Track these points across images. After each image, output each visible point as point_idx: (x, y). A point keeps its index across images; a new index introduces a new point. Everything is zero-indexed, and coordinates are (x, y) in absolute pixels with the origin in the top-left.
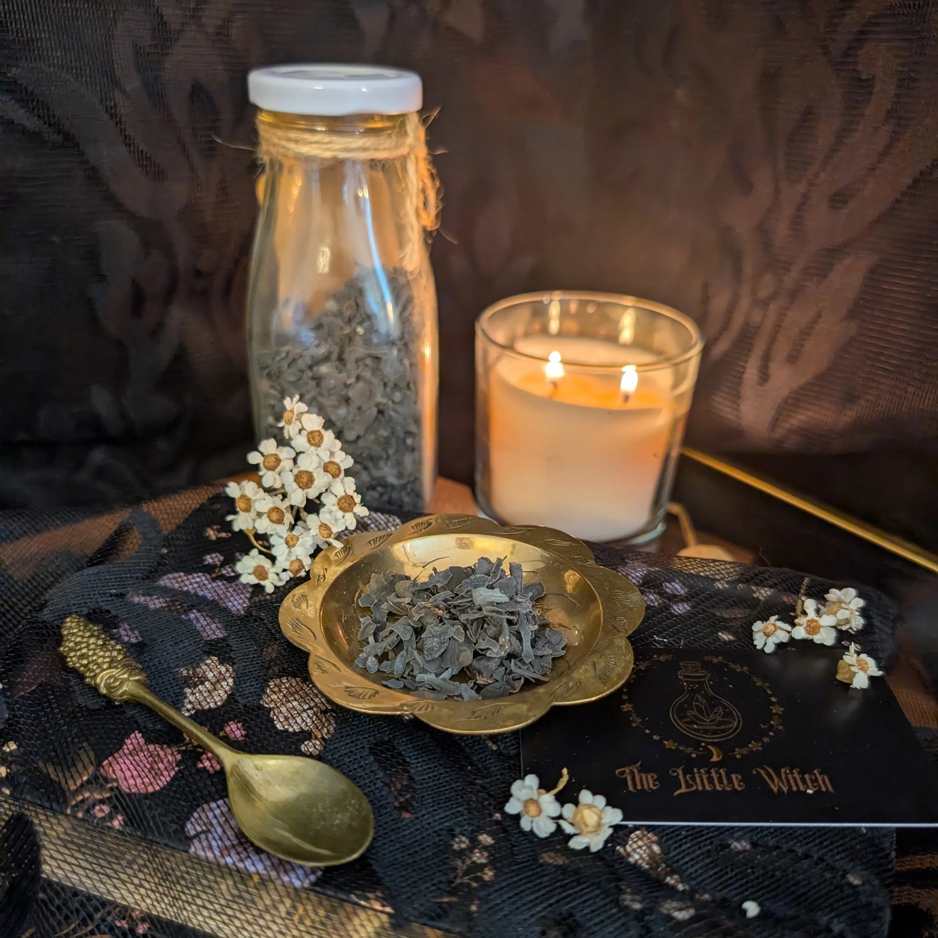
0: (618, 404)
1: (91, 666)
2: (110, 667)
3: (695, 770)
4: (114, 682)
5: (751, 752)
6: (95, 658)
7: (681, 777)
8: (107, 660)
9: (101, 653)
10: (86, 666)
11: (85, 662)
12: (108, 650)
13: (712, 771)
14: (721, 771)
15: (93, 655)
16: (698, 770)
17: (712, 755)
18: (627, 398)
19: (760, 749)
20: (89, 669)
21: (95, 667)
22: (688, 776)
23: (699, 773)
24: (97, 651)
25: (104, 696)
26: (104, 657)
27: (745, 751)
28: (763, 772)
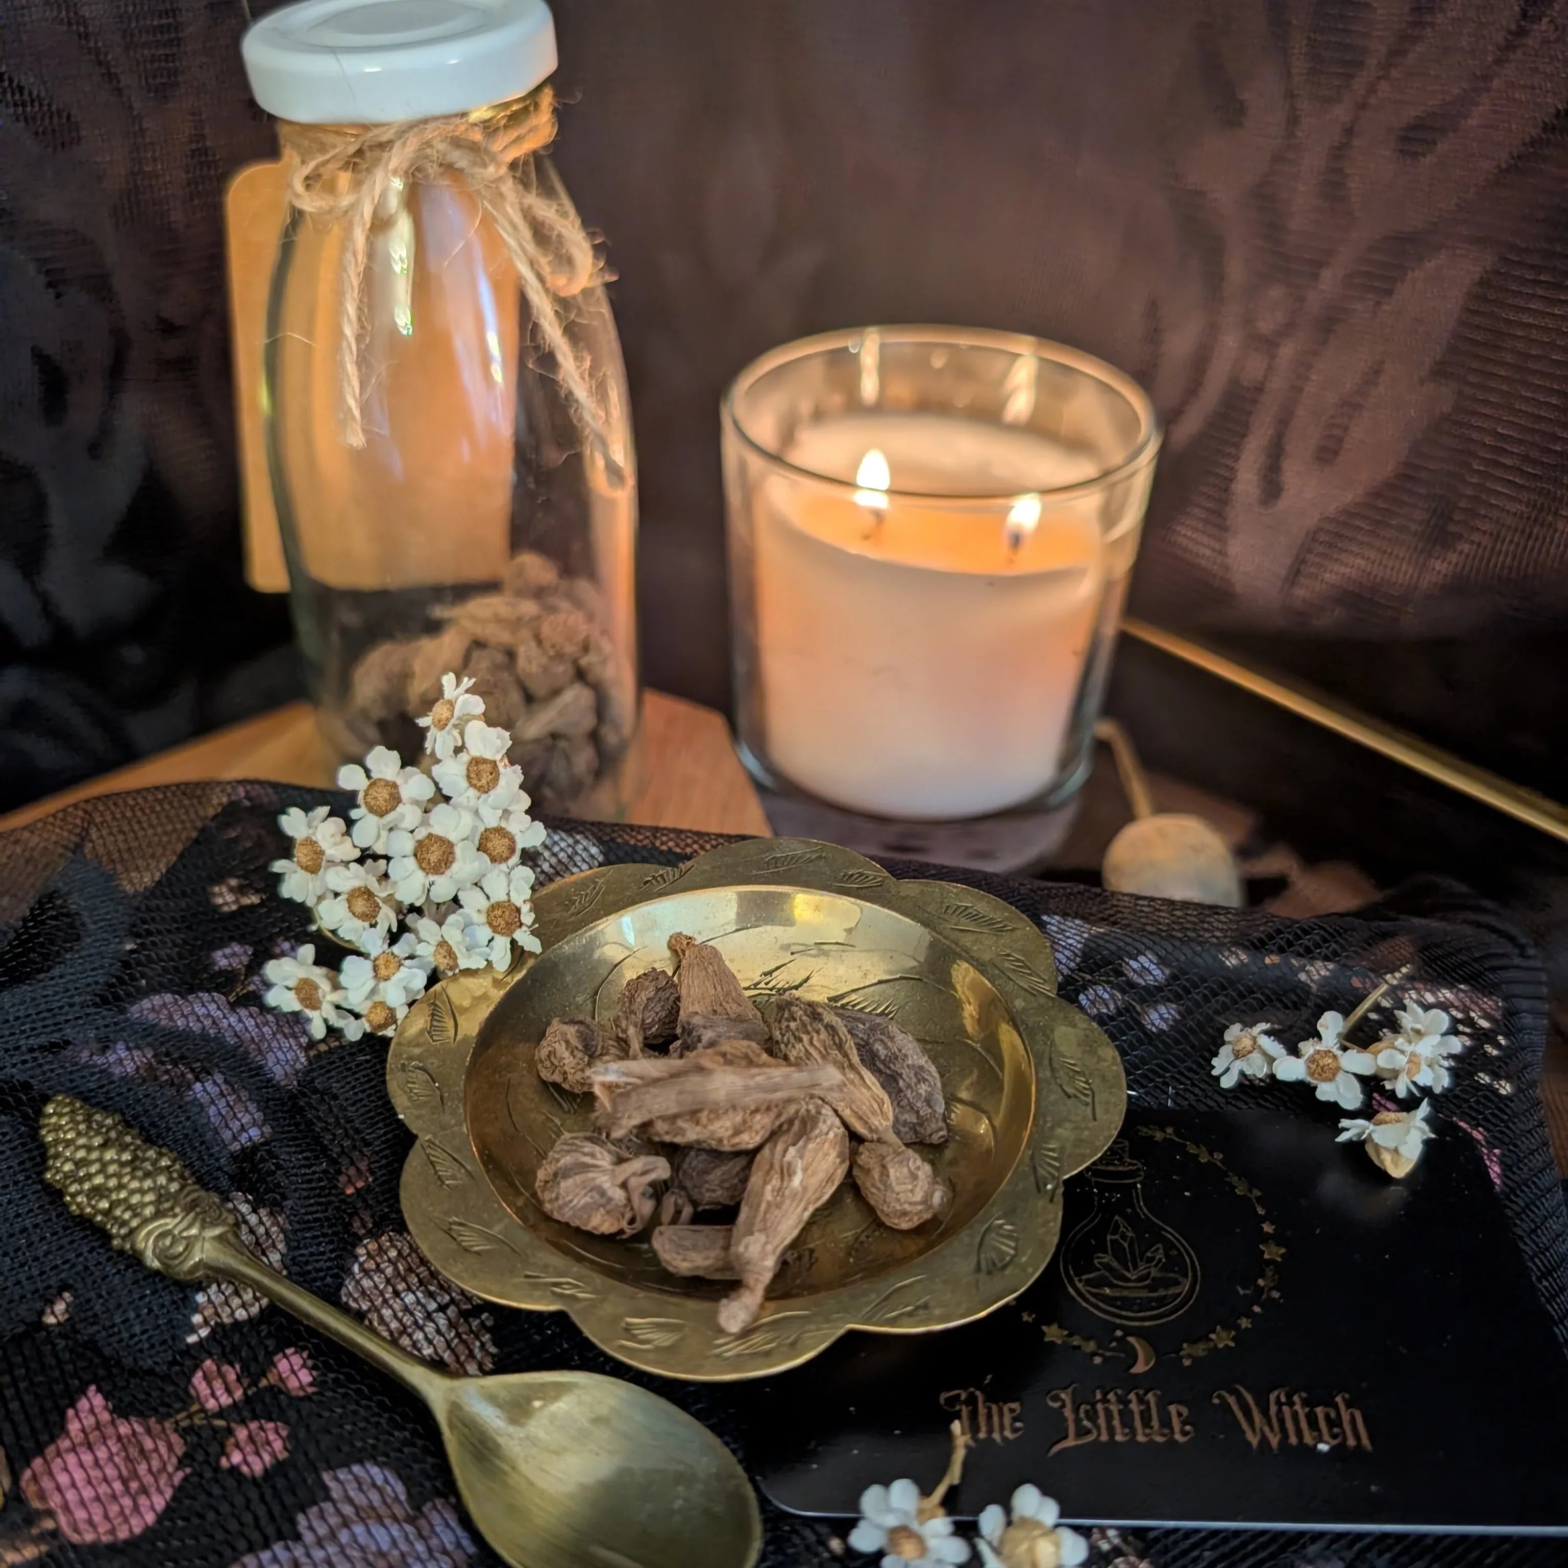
3: (1098, 1395)
4: (172, 1245)
5: (1213, 1351)
7: (1068, 1411)
13: (1132, 1396)
14: (1150, 1396)
16: (1105, 1394)
17: (1133, 1363)
19: (1234, 1343)
22: (1083, 1408)
23: (1105, 1401)
27: (1201, 1350)
28: (1231, 1400)
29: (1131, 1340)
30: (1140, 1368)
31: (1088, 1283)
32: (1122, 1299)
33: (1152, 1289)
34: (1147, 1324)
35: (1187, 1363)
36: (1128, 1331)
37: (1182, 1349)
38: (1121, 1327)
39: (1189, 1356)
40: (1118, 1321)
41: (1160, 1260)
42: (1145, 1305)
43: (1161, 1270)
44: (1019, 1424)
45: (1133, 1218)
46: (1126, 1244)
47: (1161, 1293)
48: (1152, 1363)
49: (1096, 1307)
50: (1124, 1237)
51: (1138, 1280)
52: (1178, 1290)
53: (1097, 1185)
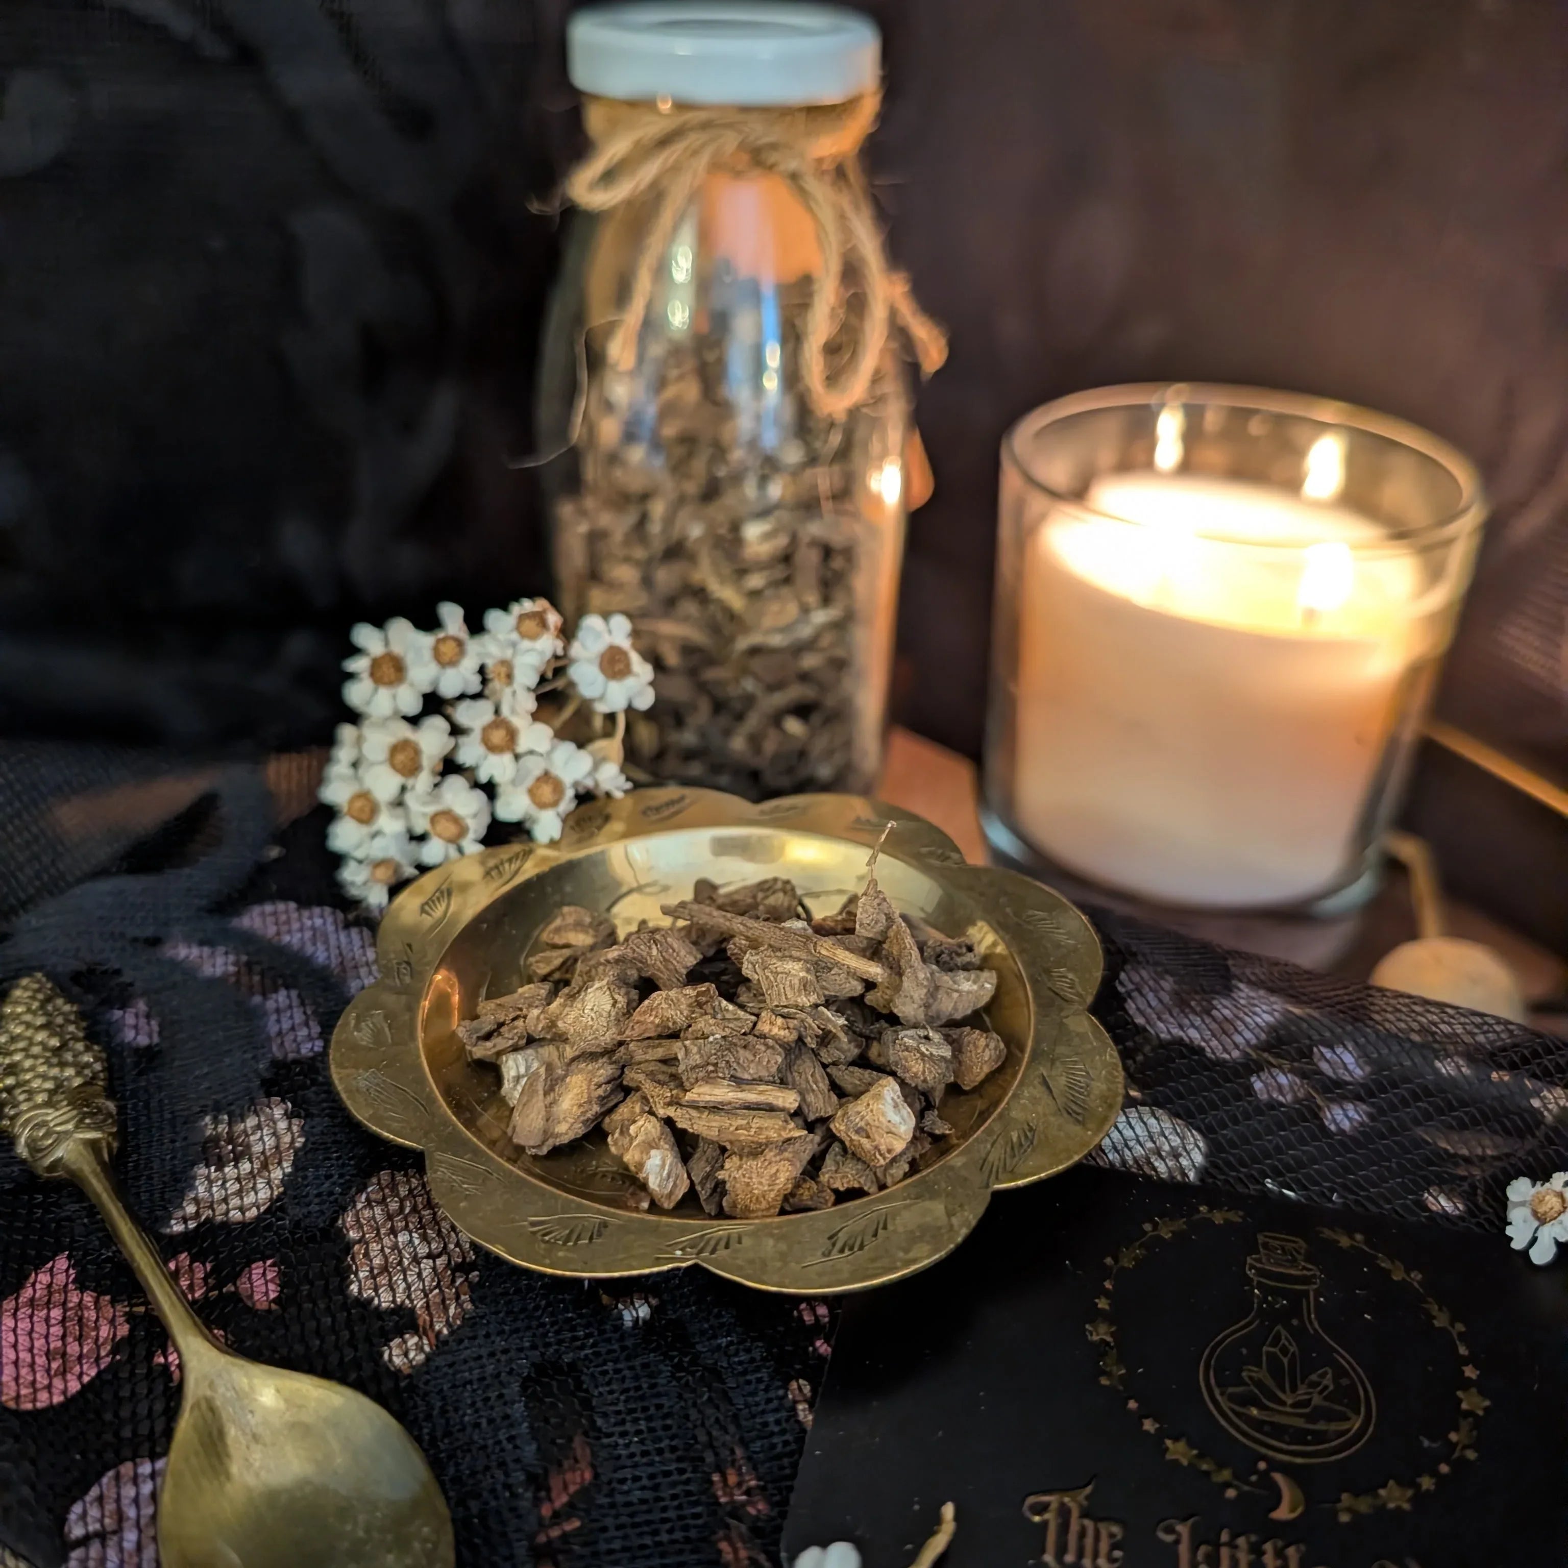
1: (17, 1093)
2: (48, 1104)
3: (1225, 1537)
4: (44, 1137)
5: (1381, 1510)
6: (29, 1076)
7: (1184, 1549)
8: (49, 1085)
9: (44, 1069)
10: (10, 1092)
12: (62, 1063)
13: (1268, 1547)
14: (1291, 1551)
16: (1234, 1536)
17: (1276, 1505)
19: (1406, 1506)
20: (13, 1099)
21: (22, 1097)
22: (1203, 1549)
23: (1232, 1545)
25: (24, 1162)
26: (45, 1077)
27: (1364, 1505)
29: (1278, 1477)
30: (1283, 1513)
31: (1232, 1398)
32: (1271, 1424)
33: (1310, 1418)
34: (1299, 1460)
35: (1344, 1518)
36: (1274, 1466)
37: (1339, 1500)
38: (1264, 1458)
39: (1349, 1510)
40: (1264, 1451)
41: (1326, 1387)
42: (1300, 1437)
43: (1326, 1399)
44: (1118, 1554)
45: (1299, 1334)
46: (1285, 1361)
47: (1321, 1426)
48: (1300, 1510)
49: (1237, 1428)
50: (1284, 1351)
51: (1295, 1405)
52: (1345, 1426)
53: (1260, 1286)
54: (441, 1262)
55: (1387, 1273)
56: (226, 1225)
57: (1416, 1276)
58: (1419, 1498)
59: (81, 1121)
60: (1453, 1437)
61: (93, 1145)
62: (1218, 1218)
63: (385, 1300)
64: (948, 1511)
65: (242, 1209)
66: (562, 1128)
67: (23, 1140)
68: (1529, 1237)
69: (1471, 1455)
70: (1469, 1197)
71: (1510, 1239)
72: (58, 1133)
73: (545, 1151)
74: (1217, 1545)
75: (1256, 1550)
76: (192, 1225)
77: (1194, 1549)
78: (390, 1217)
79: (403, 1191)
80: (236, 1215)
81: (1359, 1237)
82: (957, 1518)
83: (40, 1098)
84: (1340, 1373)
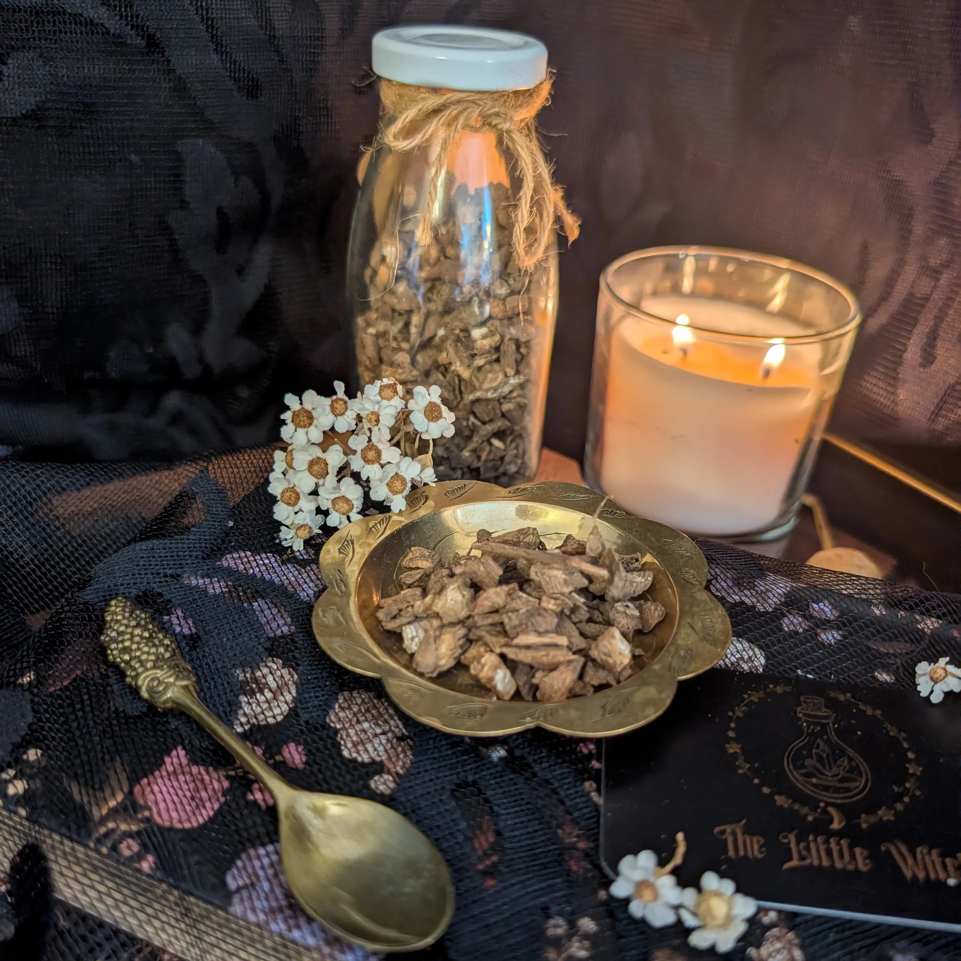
0: (757, 380)
1: (133, 663)
2: (154, 667)
3: (811, 837)
4: (158, 685)
5: (880, 821)
6: (138, 653)
7: (793, 845)
8: (152, 657)
9: (146, 649)
10: (127, 663)
11: (127, 657)
12: (155, 645)
13: (832, 840)
14: (842, 842)
15: (136, 650)
16: (816, 837)
17: (832, 822)
18: (767, 373)
19: (892, 818)
20: (131, 666)
21: (137, 665)
22: (802, 844)
23: (815, 841)
24: (141, 646)
25: (146, 701)
26: (148, 653)
27: (873, 819)
28: (893, 850)
29: (831, 809)
30: (836, 826)
31: (803, 775)
32: (823, 785)
33: (840, 782)
34: (838, 801)
35: (864, 826)
36: (828, 804)
37: (861, 818)
38: (822, 801)
39: (866, 822)
40: (822, 798)
41: (845, 767)
42: (837, 790)
43: (846, 772)
44: (764, 849)
45: (828, 742)
46: (825, 755)
47: (846, 785)
48: (843, 824)
49: (807, 788)
50: (823, 751)
51: (833, 776)
52: (857, 784)
53: (806, 721)
54: (390, 735)
55: (864, 712)
56: (268, 726)
57: (878, 712)
58: (897, 814)
59: (178, 676)
60: (908, 785)
61: (186, 687)
62: (779, 690)
63: (365, 758)
64: (680, 836)
65: (274, 717)
66: (443, 662)
67: (144, 689)
68: (930, 690)
69: (918, 793)
70: (896, 672)
71: (920, 692)
72: (167, 683)
73: (435, 674)
74: (808, 842)
75: (827, 842)
76: (247, 727)
77: (798, 844)
78: (355, 715)
79: (359, 701)
80: (271, 721)
81: (849, 695)
82: (686, 839)
83: (149, 665)
84: (850, 759)
